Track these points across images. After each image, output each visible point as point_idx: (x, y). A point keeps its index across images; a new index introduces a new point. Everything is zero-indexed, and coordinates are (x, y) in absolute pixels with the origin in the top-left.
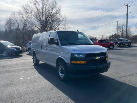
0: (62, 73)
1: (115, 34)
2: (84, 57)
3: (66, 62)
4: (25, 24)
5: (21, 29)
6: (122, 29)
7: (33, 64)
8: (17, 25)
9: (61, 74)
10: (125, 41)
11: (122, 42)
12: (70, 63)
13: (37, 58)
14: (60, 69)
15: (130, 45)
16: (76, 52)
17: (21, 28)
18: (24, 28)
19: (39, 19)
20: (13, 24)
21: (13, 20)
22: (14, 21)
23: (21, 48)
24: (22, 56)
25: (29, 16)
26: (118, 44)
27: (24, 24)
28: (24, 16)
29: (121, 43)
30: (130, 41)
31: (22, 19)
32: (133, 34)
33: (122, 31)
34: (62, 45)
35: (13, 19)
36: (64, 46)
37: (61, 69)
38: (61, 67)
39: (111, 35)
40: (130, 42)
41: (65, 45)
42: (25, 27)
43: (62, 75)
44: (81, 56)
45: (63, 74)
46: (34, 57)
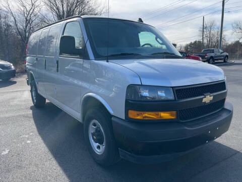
0: (99, 141)
1: (196, 42)
2: (171, 97)
3: (112, 112)
4: (28, 18)
5: (22, 30)
6: (210, 32)
7: (33, 105)
8: (14, 20)
9: (95, 145)
10: (218, 54)
11: (212, 55)
12: (124, 118)
13: (39, 92)
14: (92, 129)
15: (226, 60)
16: (146, 82)
17: (21, 27)
18: (26, 27)
19: (55, 8)
20: (5, 18)
21: (4, 11)
22: (6, 14)
23: (13, 67)
24: (15, 83)
25: (36, 4)
26: (206, 58)
27: (26, 19)
28: (25, 4)
29: (212, 57)
30: (228, 54)
31: (23, 9)
32: (227, 42)
33: (208, 35)
34: (98, 57)
35: (5, 9)
36: (104, 63)
37: (96, 130)
38: (95, 125)
39: (188, 43)
40: (227, 56)
41: (108, 58)
42: (29, 25)
43: (99, 147)
44: (161, 94)
45: (101, 143)
46: (34, 89)
